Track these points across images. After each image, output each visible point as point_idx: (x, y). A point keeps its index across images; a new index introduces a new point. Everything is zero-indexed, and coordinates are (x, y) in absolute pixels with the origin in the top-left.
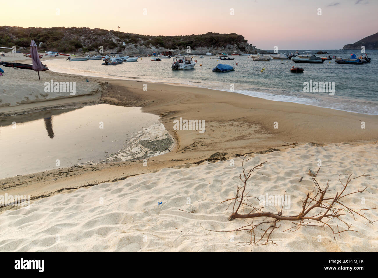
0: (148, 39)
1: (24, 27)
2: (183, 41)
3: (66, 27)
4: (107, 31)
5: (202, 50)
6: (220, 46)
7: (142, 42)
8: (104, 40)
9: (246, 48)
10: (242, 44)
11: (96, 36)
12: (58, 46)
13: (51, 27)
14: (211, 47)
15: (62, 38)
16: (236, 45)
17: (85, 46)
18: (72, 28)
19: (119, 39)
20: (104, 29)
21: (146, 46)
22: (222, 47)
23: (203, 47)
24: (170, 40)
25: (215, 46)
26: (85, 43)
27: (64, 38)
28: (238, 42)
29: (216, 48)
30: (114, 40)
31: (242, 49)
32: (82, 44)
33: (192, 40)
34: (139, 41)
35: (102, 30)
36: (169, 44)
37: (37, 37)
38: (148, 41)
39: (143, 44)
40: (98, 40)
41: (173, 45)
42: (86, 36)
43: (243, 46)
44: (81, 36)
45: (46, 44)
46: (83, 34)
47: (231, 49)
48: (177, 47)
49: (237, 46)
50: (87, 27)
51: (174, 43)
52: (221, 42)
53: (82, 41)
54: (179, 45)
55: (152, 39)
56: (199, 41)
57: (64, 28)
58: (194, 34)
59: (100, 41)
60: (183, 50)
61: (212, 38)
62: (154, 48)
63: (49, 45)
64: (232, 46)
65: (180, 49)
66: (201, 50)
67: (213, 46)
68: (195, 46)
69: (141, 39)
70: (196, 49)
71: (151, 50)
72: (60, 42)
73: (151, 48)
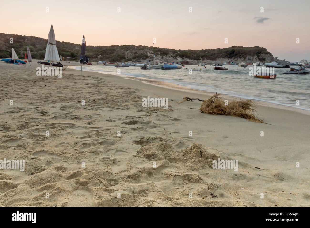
0: (177, 52)
1: (95, 46)
2: (207, 53)
3: (120, 45)
4: (147, 47)
5: (223, 60)
6: (240, 58)
7: (171, 54)
8: (142, 53)
9: (267, 59)
10: (262, 55)
11: (136, 51)
12: (110, 58)
13: (110, 45)
14: (232, 58)
15: (114, 52)
16: (256, 56)
17: (127, 57)
18: (123, 45)
19: (153, 52)
20: (146, 46)
21: (173, 58)
22: (242, 58)
23: (224, 58)
24: (196, 53)
25: (235, 58)
26: (128, 55)
27: (115, 52)
28: (259, 53)
29: (236, 59)
30: (148, 53)
31: (263, 60)
32: (126, 57)
33: (215, 53)
34: (169, 54)
35: (144, 46)
36: (194, 56)
37: (99, 52)
38: (177, 54)
39: (172, 56)
40: (137, 53)
41: (197, 57)
42: (130, 51)
43: (263, 57)
44: (128, 51)
45: (103, 56)
46: (129, 50)
47: (251, 59)
48: (201, 58)
49: (258, 57)
50: (133, 45)
51: (198, 55)
52: (241, 54)
53: (126, 54)
54: (202, 57)
55: (181, 52)
56: (221, 53)
57: (118, 45)
58: (219, 48)
59: (138, 54)
60: (205, 61)
61: (234, 51)
62: (180, 59)
63: (105, 57)
64: (252, 57)
65: (202, 60)
66: (221, 61)
67: (233, 57)
68: (217, 57)
69: (171, 52)
70: (216, 60)
71: (176, 61)
72: (111, 55)
73: (177, 59)
